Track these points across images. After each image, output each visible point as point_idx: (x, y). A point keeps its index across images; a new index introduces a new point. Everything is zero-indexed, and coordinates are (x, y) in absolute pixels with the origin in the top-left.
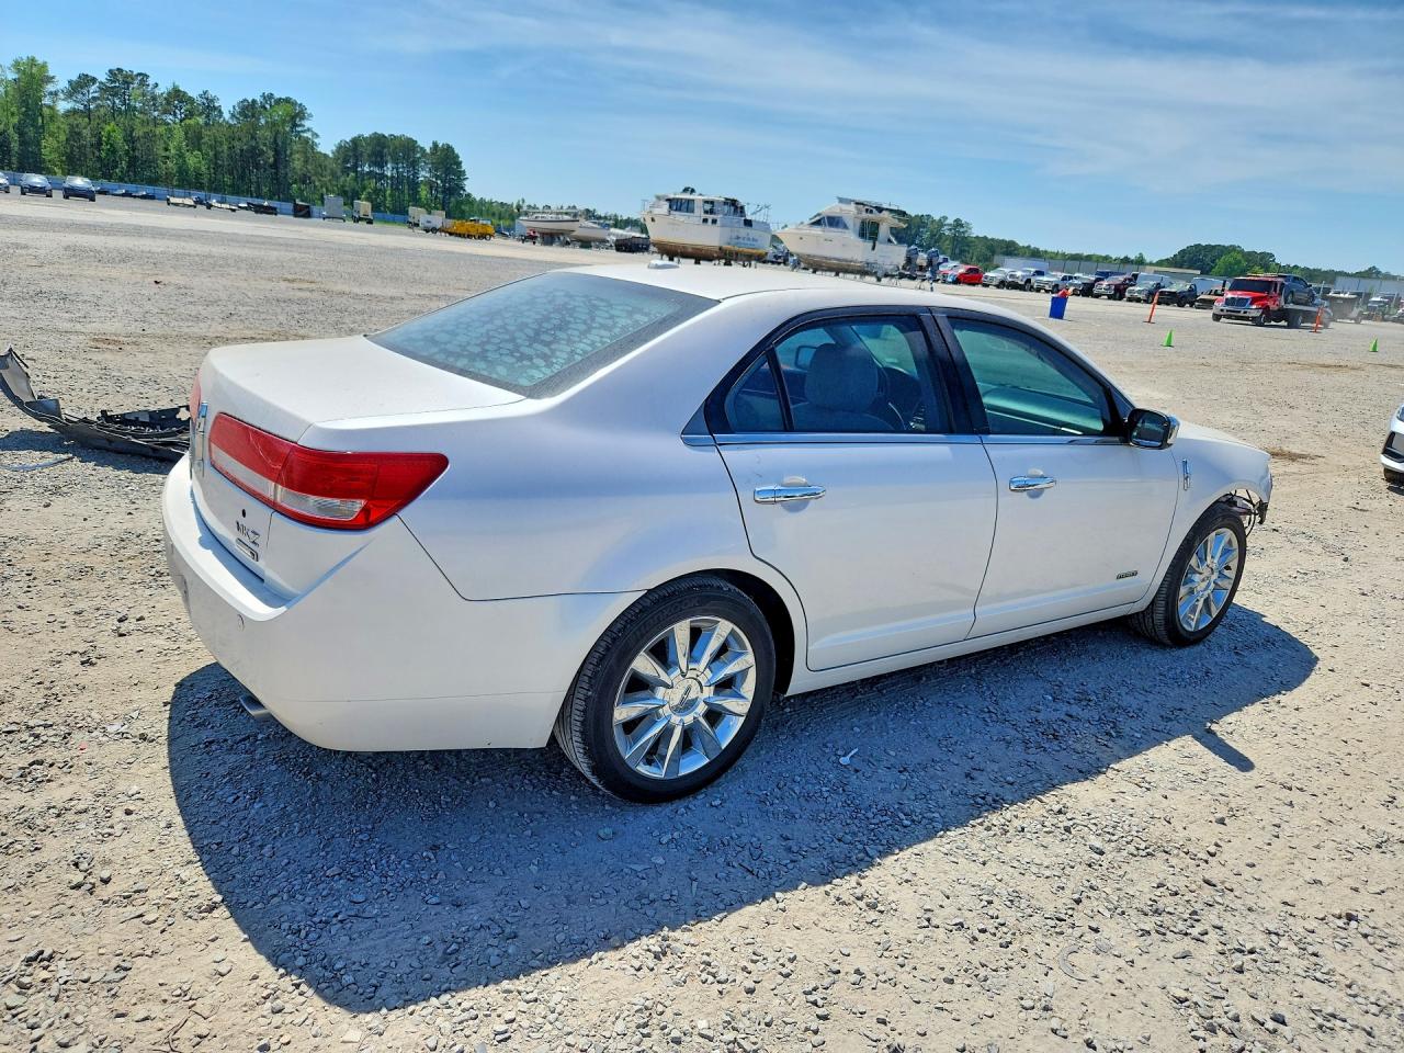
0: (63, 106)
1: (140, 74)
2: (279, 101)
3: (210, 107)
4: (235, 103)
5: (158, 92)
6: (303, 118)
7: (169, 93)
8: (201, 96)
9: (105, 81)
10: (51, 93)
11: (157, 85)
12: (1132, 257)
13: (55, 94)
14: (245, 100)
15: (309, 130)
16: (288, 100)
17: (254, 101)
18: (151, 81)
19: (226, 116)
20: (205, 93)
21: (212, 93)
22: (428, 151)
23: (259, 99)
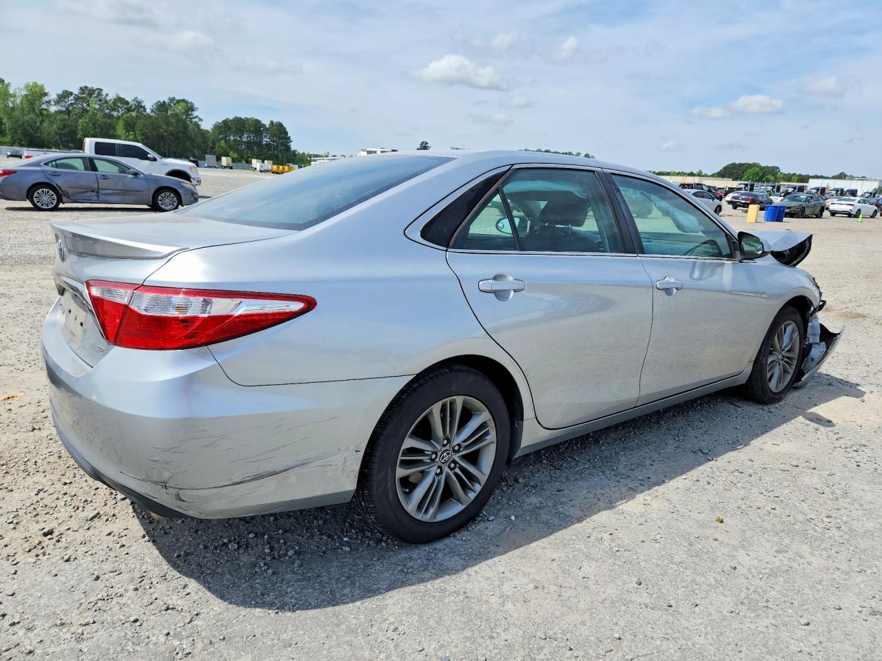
0: (53, 109)
1: (98, 89)
2: (178, 101)
3: (139, 106)
4: (153, 103)
5: (108, 98)
6: (193, 110)
7: (115, 100)
8: (134, 100)
9: (77, 93)
10: (46, 102)
11: (107, 95)
12: (695, 172)
13: (48, 102)
14: (159, 102)
15: (196, 117)
16: (183, 100)
17: (164, 102)
18: (104, 93)
19: (148, 111)
20: (136, 98)
21: (140, 98)
22: (268, 126)
23: (167, 101)
